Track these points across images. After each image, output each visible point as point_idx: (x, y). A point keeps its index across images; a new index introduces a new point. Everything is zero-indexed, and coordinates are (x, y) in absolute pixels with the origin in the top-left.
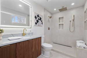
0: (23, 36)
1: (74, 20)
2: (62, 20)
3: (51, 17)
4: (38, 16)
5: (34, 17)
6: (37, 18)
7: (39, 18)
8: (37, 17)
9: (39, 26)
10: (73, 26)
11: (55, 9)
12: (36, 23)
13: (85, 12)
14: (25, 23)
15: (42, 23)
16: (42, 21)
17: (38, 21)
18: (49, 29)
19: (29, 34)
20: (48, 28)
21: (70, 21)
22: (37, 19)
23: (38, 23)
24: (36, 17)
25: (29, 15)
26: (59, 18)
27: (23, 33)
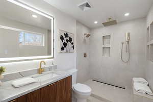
0: (39, 73)
1: (128, 42)
2: (109, 39)
3: (88, 36)
4: (66, 35)
5: (59, 37)
6: (65, 39)
7: (68, 39)
8: (64, 36)
9: (67, 52)
10: (127, 52)
11: (96, 22)
12: (62, 49)
13: (148, 29)
14: (44, 45)
15: (73, 47)
16: (72, 44)
17: (65, 44)
18: (85, 56)
19: (50, 69)
20: (83, 55)
21: (123, 43)
22: (65, 41)
23: (65, 47)
24: (62, 38)
25: (49, 31)
26: (103, 36)
27: (39, 68)
